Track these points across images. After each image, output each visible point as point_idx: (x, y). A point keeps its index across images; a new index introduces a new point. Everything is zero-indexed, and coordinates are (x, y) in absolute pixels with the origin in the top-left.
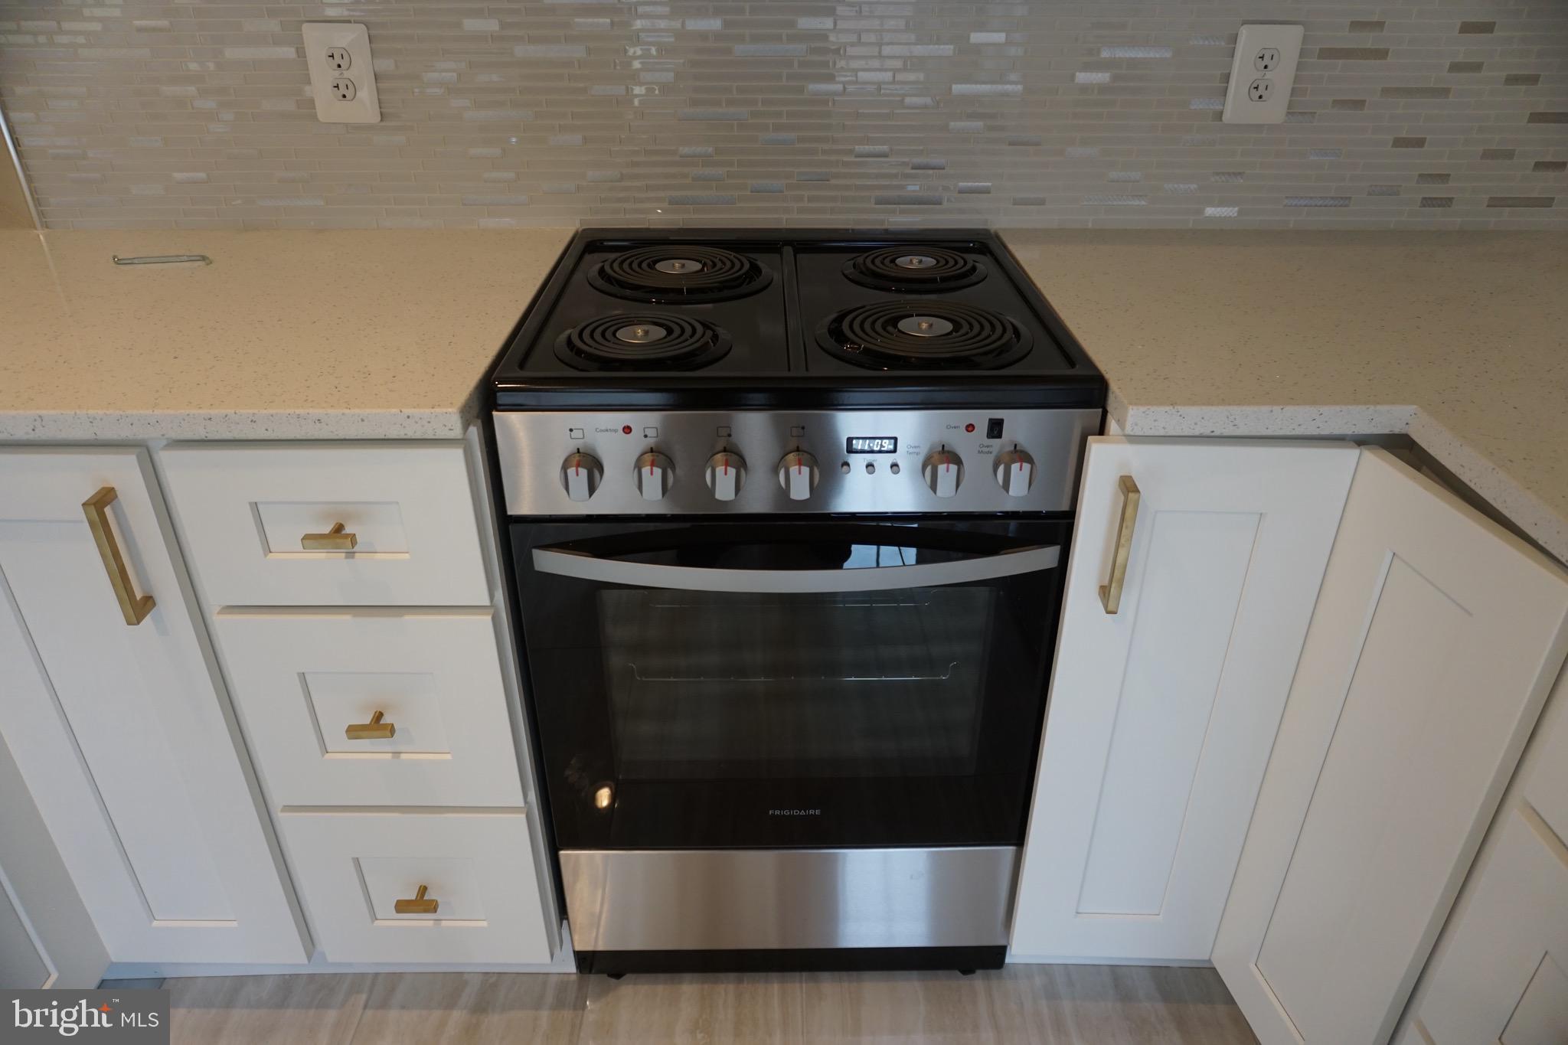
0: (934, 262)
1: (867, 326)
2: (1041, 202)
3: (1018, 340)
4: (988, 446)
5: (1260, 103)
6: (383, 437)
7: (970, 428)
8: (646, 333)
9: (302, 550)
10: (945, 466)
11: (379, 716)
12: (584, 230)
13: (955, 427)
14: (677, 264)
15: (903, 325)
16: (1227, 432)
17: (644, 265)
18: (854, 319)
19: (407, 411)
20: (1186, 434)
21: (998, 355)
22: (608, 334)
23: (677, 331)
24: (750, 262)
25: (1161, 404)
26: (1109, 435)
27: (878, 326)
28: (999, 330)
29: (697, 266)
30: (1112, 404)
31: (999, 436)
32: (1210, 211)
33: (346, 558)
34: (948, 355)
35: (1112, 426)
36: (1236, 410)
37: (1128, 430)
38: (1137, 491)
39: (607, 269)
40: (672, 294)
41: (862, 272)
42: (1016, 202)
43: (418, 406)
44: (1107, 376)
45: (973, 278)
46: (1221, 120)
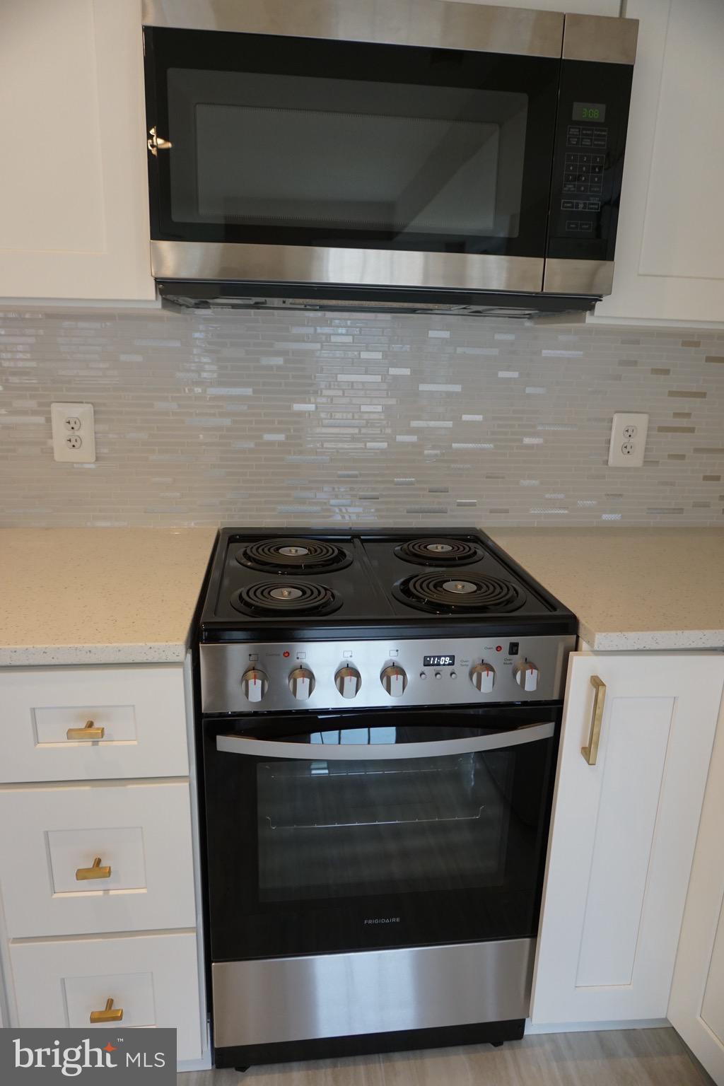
0: (451, 548)
1: (424, 585)
2: (507, 511)
3: (517, 596)
4: (509, 660)
5: (628, 456)
6: (131, 661)
7: (499, 648)
8: (290, 593)
9: (67, 740)
10: (486, 672)
11: (98, 862)
12: (224, 529)
13: (490, 648)
14: (293, 549)
15: (446, 586)
16: (653, 648)
17: (272, 550)
18: (416, 582)
19: (150, 644)
20: (629, 649)
21: (506, 604)
22: (265, 593)
23: (309, 592)
24: (339, 550)
25: (615, 631)
26: (581, 651)
27: (431, 586)
28: (505, 590)
29: (305, 551)
30: (582, 632)
31: (516, 653)
32: (605, 517)
33: (93, 745)
34: (480, 604)
35: (584, 645)
36: (658, 634)
37: (596, 648)
38: (604, 685)
39: (248, 552)
40: (293, 569)
41: (407, 554)
42: (491, 511)
43: (156, 641)
44: (577, 615)
45: (476, 558)
46: (607, 464)
